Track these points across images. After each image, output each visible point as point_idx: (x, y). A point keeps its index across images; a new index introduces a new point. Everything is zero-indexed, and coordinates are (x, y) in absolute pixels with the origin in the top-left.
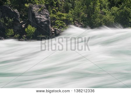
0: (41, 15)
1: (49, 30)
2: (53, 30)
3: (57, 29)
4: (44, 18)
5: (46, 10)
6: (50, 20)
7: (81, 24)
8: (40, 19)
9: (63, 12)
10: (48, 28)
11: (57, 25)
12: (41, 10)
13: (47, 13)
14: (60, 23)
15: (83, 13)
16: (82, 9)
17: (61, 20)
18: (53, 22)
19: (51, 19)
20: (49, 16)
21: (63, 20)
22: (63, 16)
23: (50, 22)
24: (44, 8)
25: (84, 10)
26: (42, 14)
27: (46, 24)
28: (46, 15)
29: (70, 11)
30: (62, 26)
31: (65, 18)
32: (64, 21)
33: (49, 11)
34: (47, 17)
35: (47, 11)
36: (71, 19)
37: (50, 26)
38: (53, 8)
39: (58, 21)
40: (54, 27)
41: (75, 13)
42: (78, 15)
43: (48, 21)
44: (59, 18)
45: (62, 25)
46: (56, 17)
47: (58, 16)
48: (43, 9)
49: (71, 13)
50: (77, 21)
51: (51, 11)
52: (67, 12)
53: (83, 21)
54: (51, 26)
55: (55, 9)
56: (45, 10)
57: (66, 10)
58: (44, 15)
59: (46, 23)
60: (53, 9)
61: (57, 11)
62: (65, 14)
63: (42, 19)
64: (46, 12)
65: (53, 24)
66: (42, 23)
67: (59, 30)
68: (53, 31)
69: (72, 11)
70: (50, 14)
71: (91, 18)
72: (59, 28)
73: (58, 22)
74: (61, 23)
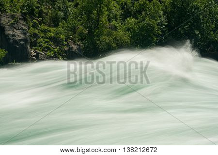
0: (15, 30)
1: (28, 53)
2: (34, 54)
3: (40, 52)
4: (19, 35)
5: (22, 22)
6: (28, 39)
7: (78, 45)
8: (13, 36)
9: (49, 26)
10: (26, 50)
11: (41, 46)
12: (15, 21)
13: (24, 27)
14: (45, 42)
15: (81, 28)
16: (81, 20)
17: (47, 38)
18: (33, 40)
19: (31, 36)
20: (27, 32)
21: (50, 38)
22: (50, 31)
23: (29, 41)
24: (20, 19)
25: (82, 23)
26: (16, 28)
27: (23, 45)
28: (23, 30)
29: (61, 24)
30: (47, 48)
31: (53, 35)
32: (50, 40)
33: (27, 23)
34: (25, 34)
35: (25, 24)
36: (63, 37)
37: (29, 47)
38: (34, 19)
39: (42, 40)
40: (36, 49)
41: (69, 27)
42: (74, 30)
43: (25, 40)
44: (43, 35)
45: (48, 46)
46: (39, 32)
47: (42, 31)
48: (18, 20)
49: (63, 27)
50: (72, 39)
51: (31, 24)
52: (56, 25)
53: (82, 40)
54: (31, 48)
55: (38, 20)
56: (20, 21)
57: (55, 22)
58: (19, 30)
59: (22, 42)
60: (34, 21)
61: (40, 24)
62: (52, 29)
63: (16, 37)
64: (22, 25)
65: (34, 44)
66: (16, 42)
67: (43, 53)
68: (34, 56)
69: (64, 24)
70: (29, 28)
71: (95, 35)
72: (42, 51)
73: (41, 42)
74: (47, 42)
